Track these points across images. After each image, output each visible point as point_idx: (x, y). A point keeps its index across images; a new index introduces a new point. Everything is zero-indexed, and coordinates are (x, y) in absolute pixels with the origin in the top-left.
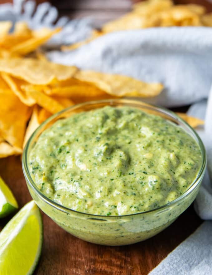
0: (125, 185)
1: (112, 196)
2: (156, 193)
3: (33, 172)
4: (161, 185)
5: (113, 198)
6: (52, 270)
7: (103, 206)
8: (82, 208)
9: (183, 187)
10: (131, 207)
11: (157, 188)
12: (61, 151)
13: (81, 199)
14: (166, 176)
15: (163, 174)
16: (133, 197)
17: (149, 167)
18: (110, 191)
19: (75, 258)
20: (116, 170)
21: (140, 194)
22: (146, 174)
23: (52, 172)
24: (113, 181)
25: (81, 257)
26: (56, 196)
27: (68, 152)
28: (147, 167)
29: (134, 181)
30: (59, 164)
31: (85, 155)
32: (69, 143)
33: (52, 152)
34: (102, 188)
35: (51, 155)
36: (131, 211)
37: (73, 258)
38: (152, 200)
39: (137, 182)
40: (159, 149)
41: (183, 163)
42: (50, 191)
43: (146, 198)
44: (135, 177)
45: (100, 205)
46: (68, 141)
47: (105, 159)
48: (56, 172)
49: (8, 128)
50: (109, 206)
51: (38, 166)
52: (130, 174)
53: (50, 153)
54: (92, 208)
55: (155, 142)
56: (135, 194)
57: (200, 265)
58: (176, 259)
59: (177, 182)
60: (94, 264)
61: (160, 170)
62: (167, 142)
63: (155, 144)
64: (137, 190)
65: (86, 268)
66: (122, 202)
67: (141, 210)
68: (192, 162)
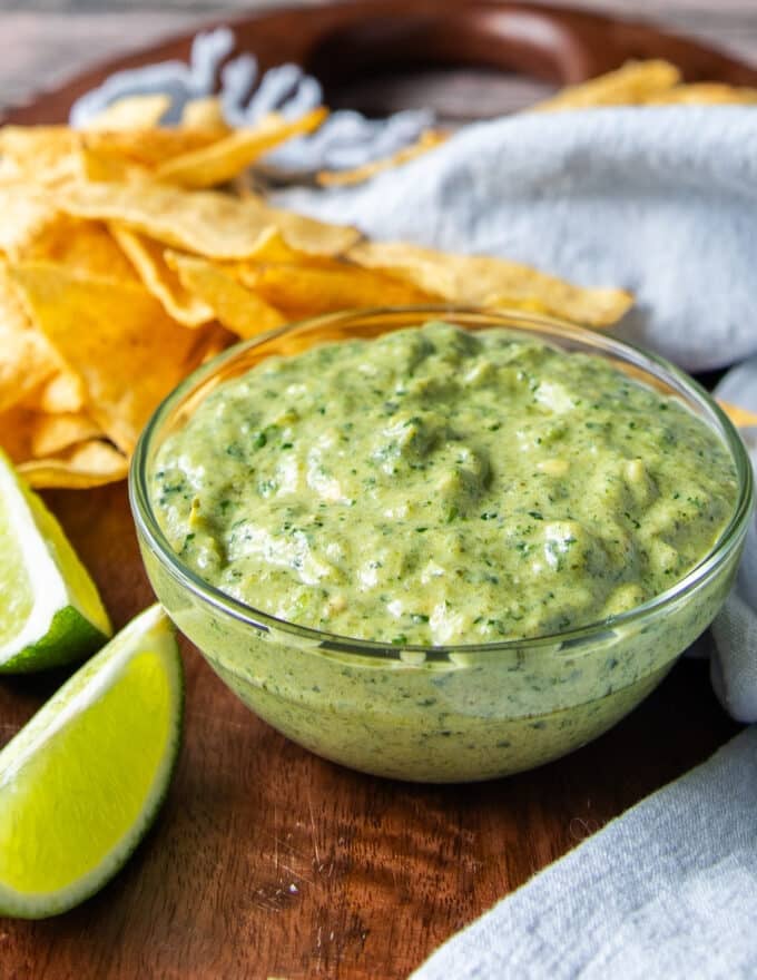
0: (462, 550)
1: (418, 582)
2: (569, 584)
3: (162, 502)
4: (587, 555)
5: (420, 591)
6: (201, 854)
7: (383, 615)
8: (309, 615)
9: (667, 572)
10: (477, 621)
11: (574, 567)
12: (263, 441)
13: (311, 588)
14: (610, 530)
15: (598, 524)
16: (487, 587)
17: (551, 499)
18: (410, 565)
19: (285, 819)
20: (439, 501)
21: (512, 583)
22: (541, 518)
23: (225, 504)
24: (425, 535)
25: (305, 817)
26: (228, 574)
27: (288, 446)
28: (544, 500)
29: (494, 540)
30: (252, 482)
31: (342, 453)
32: (295, 417)
33: (235, 443)
34: (383, 555)
35: (229, 452)
36: (477, 634)
37: (277, 820)
38: (553, 604)
39: (507, 543)
40: (594, 450)
41: (672, 496)
42: (211, 560)
43: (533, 599)
44: (501, 527)
45: (373, 608)
46: (293, 410)
47: (404, 467)
48: (238, 504)
49: (117, 397)
50: (404, 614)
51: (183, 481)
52: (484, 517)
53: (226, 447)
54: (346, 617)
55: (582, 426)
56: (495, 581)
57: (718, 867)
58: (633, 838)
59: (644, 555)
60: (348, 843)
61: (591, 512)
62: (623, 429)
63: (580, 434)
64: (503, 567)
65: (319, 855)
66: (448, 604)
67: (512, 632)
68: (703, 496)
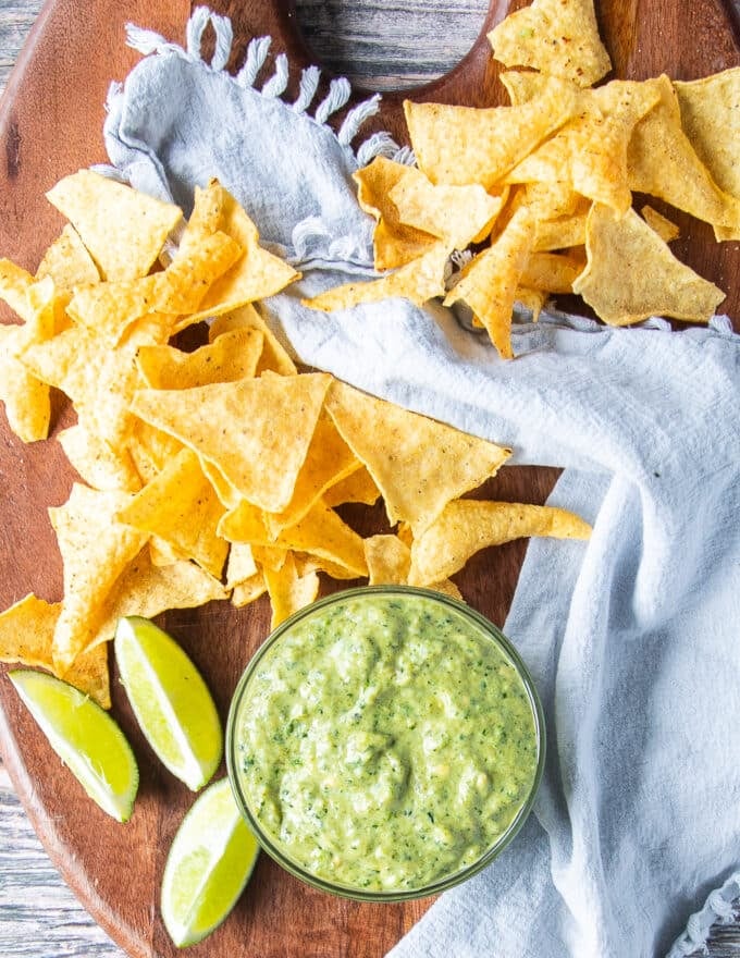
0: (395, 841)
1: (374, 857)
3: (245, 771)
5: (375, 861)
7: (359, 868)
8: (325, 867)
10: (402, 881)
13: (325, 851)
14: (466, 823)
15: (461, 819)
16: (406, 863)
17: (439, 801)
18: (370, 849)
20: (383, 808)
21: (418, 856)
22: (433, 820)
23: (277, 772)
24: (377, 830)
26: (284, 832)
27: (305, 736)
28: (435, 803)
29: (410, 833)
30: (289, 758)
31: (333, 756)
32: (307, 715)
33: (277, 731)
35: (275, 738)
38: (438, 866)
39: (417, 834)
40: (461, 758)
41: (499, 791)
43: (428, 864)
44: (414, 825)
45: (352, 865)
46: (305, 711)
47: (367, 775)
48: (284, 771)
51: (254, 757)
52: (405, 814)
53: (273, 734)
54: (341, 869)
55: (457, 738)
56: (410, 859)
59: (483, 829)
61: (458, 810)
62: (479, 736)
63: (457, 744)
64: (414, 848)
66: (388, 870)
67: (418, 886)
